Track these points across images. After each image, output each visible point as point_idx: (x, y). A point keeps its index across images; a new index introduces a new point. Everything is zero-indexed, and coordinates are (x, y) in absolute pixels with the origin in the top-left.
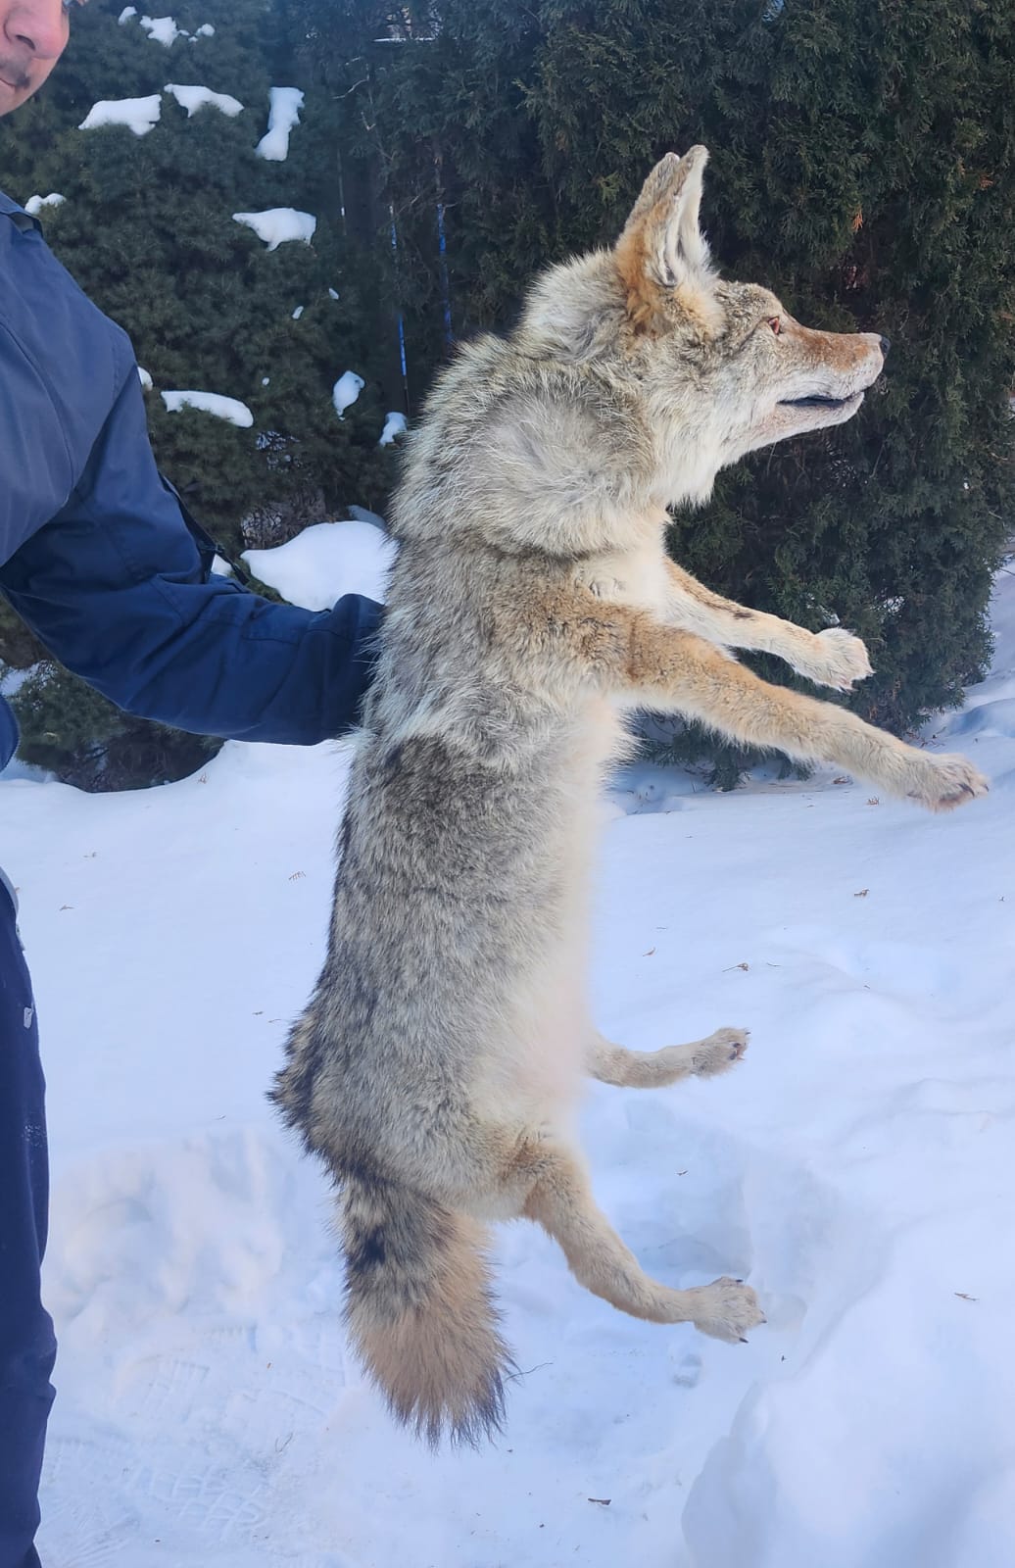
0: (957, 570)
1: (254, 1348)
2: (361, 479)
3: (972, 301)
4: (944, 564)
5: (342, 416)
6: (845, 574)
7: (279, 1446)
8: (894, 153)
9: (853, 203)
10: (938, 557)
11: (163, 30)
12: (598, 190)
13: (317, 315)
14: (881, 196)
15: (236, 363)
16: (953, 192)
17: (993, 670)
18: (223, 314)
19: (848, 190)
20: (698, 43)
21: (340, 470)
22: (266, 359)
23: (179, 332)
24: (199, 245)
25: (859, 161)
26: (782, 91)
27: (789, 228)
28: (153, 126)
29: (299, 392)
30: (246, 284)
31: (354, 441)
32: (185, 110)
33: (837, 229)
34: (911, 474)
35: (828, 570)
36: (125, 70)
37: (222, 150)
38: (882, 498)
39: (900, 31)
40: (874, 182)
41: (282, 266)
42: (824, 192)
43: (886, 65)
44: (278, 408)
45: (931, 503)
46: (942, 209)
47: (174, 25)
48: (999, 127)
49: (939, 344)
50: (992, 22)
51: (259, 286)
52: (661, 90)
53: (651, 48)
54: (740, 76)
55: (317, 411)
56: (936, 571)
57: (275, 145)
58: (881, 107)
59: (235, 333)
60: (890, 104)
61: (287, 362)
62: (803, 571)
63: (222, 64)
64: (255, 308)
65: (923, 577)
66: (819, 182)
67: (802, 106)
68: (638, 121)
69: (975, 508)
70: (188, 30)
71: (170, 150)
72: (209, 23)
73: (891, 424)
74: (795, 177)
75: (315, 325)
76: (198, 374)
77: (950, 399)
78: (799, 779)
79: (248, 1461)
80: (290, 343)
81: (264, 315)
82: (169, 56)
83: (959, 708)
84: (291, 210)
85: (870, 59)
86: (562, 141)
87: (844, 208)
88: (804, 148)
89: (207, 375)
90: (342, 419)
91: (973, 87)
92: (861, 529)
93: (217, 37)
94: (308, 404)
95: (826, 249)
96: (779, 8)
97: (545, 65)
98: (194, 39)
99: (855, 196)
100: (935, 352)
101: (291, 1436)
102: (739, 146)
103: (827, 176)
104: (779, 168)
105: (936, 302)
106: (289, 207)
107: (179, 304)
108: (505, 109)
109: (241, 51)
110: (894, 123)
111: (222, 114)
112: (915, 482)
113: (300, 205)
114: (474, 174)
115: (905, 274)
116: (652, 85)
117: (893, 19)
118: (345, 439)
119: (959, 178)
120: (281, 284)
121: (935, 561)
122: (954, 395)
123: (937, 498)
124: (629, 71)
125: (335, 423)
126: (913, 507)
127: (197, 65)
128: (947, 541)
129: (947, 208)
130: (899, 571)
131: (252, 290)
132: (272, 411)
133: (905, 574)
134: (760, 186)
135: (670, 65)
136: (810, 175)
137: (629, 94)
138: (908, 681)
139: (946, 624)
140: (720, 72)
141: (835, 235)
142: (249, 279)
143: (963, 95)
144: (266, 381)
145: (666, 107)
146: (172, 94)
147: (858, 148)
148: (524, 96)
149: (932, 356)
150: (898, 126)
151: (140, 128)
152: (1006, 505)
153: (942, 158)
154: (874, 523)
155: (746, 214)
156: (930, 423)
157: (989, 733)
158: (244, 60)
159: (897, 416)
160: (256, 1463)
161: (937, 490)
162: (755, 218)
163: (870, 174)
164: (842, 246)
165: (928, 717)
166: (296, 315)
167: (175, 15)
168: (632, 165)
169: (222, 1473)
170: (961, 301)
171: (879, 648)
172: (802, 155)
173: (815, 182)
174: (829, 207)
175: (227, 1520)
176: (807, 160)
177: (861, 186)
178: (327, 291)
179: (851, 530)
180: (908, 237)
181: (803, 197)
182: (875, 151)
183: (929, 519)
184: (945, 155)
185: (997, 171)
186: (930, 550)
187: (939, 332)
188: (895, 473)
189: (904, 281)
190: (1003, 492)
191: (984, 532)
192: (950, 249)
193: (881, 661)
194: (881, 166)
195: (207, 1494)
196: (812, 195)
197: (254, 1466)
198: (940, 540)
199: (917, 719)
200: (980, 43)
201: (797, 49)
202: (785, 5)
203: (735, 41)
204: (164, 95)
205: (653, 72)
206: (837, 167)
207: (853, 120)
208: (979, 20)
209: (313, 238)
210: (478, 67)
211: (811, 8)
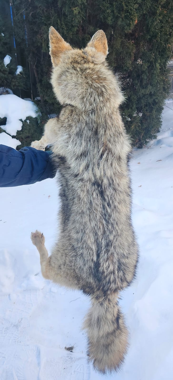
0: (156, 107)
1: (10, 299)
2: (12, 83)
3: (162, 42)
4: (153, 105)
5: (6, 67)
6: (131, 108)
7: (20, 321)
8: (144, 5)
9: (135, 17)
10: (152, 103)
12: (73, 11)
14: (141, 15)
16: (158, 15)
17: (162, 129)
19: (134, 13)
21: (6, 81)
25: (136, 6)
27: (119, 23)
31: (9, 73)
33: (131, 23)
34: (147, 84)
38: (141, 90)
40: (140, 11)
42: (128, 14)
45: (151, 91)
46: (156, 19)
49: (154, 53)
55: (0, 65)
56: (151, 107)
65: (149, 109)
69: (160, 92)
73: (143, 72)
74: (121, 9)
83: (156, 139)
87: (133, 18)
88: (124, 2)
90: (6, 68)
92: (135, 97)
95: (128, 28)
99: (136, 15)
100: (154, 54)
103: (129, 10)
104: (117, 7)
105: (154, 42)
112: (148, 86)
114: (40, 5)
118: (7, 73)
119: (160, 11)
121: (151, 105)
122: (158, 65)
123: (153, 90)
125: (5, 69)
126: (148, 92)
128: (154, 100)
130: (143, 107)
133: (144, 108)
134: (113, 11)
136: (125, 9)
138: (145, 134)
139: (154, 120)
141: (131, 25)
147: (136, 3)
149: (153, 56)
152: (167, 91)
153: (155, 6)
154: (139, 96)
155: (110, 18)
156: (152, 72)
157: (163, 146)
159: (145, 70)
160: (15, 325)
161: (153, 88)
162: (111, 20)
163: (139, 9)
164: (132, 27)
165: (149, 142)
168: (81, 5)
169: (7, 328)
170: (160, 42)
171: (139, 126)
172: (123, 4)
173: (126, 11)
174: (129, 18)
175: (10, 339)
176: (124, 5)
177: (137, 12)
178: (1, 34)
179: (133, 98)
180: (148, 26)
181: (123, 15)
182: (140, 3)
183: (151, 95)
184: (157, 5)
185: (168, 9)
186: (150, 102)
187: (155, 49)
188: (143, 84)
189: (146, 36)
190: (166, 87)
191: (162, 97)
192: (157, 29)
193: (139, 129)
194: (141, 8)
195: (4, 333)
196: (126, 14)
197: (14, 326)
198: (152, 100)
199: (146, 142)
206: (131, 8)
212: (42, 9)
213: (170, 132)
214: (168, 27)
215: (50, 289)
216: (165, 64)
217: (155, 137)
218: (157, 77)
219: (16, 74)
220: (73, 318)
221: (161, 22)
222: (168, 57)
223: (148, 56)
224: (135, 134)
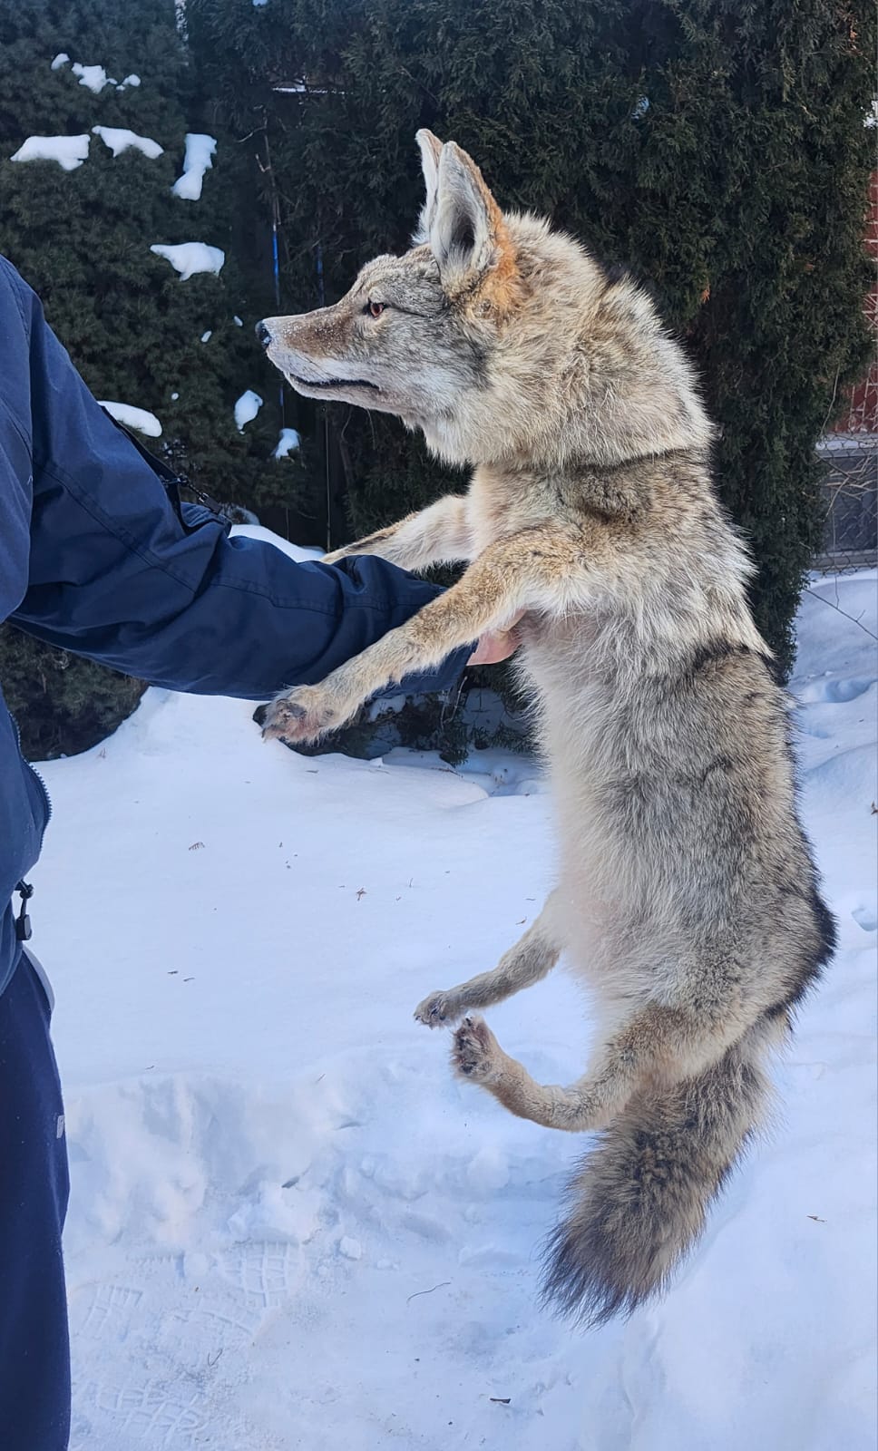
0: (772, 591)
1: (182, 1274)
2: (257, 487)
3: (798, 367)
4: (762, 586)
5: (243, 430)
7: (211, 1360)
8: (737, 239)
9: (703, 278)
11: (93, 77)
13: (224, 340)
14: (724, 273)
15: (145, 377)
16: (786, 274)
17: (794, 675)
18: (138, 335)
19: (698, 267)
20: (576, 133)
21: (238, 477)
22: (176, 376)
23: (96, 348)
24: (118, 270)
25: (708, 243)
26: (647, 180)
28: (81, 162)
29: (204, 407)
30: (159, 309)
31: (251, 453)
32: (111, 150)
33: (688, 300)
36: (56, 110)
37: (143, 189)
39: (746, 136)
40: (720, 261)
41: (194, 295)
42: (679, 268)
43: (733, 164)
44: (185, 421)
46: (776, 288)
47: (103, 74)
48: (822, 221)
49: (769, 401)
50: (820, 133)
51: (172, 311)
52: (545, 171)
53: (537, 133)
54: (611, 164)
55: (220, 425)
56: (755, 591)
57: (189, 186)
58: (727, 199)
59: (148, 350)
60: (734, 196)
61: (195, 380)
63: (146, 111)
64: (167, 330)
66: (674, 259)
67: (663, 195)
68: (522, 196)
69: (789, 539)
70: (116, 79)
71: (96, 185)
72: (135, 74)
75: (221, 349)
76: (112, 387)
77: (776, 448)
79: (184, 1374)
80: (197, 363)
81: (176, 337)
82: (97, 100)
84: (203, 244)
85: (720, 158)
87: (695, 282)
88: (664, 229)
89: (120, 388)
90: (242, 433)
91: (803, 186)
93: (142, 87)
94: (211, 418)
95: (677, 315)
96: (645, 108)
98: (121, 88)
99: (704, 273)
100: (765, 407)
101: (221, 1352)
102: (608, 224)
103: (681, 254)
104: (640, 244)
105: (766, 365)
106: (201, 242)
107: (98, 323)
108: (405, 174)
109: (163, 100)
110: (737, 213)
111: (144, 156)
113: (210, 241)
114: (374, 227)
115: (741, 340)
116: (536, 166)
117: (741, 126)
118: (244, 451)
119: (789, 262)
120: (192, 311)
122: (779, 445)
123: (761, 531)
124: (516, 152)
125: (236, 436)
127: (123, 111)
128: (766, 566)
129: (780, 287)
131: (165, 314)
132: (178, 424)
135: (552, 150)
136: (667, 253)
140: (594, 159)
141: (687, 304)
142: (163, 304)
144: (175, 396)
145: (548, 185)
146: (99, 135)
147: (706, 233)
149: (762, 412)
150: (742, 215)
151: (69, 164)
152: (814, 537)
153: (776, 245)
156: (759, 468)
158: (163, 108)
159: (731, 460)
160: (192, 1376)
161: (762, 523)
163: (716, 254)
164: (691, 313)
166: (205, 338)
167: (105, 64)
169: (161, 1385)
170: (789, 367)
172: (662, 235)
173: (672, 258)
174: (682, 280)
175: (170, 1426)
176: (666, 239)
177: (708, 265)
178: (233, 318)
180: (746, 310)
181: (660, 270)
182: (721, 235)
184: (779, 243)
185: (819, 257)
187: (769, 391)
189: (740, 346)
190: (811, 525)
191: (796, 560)
192: (780, 321)
194: (725, 248)
195: (149, 1403)
196: (669, 269)
197: (190, 1378)
200: (810, 148)
201: (660, 145)
202: (650, 106)
203: (609, 134)
204: (92, 135)
205: (538, 155)
206: (690, 247)
207: (704, 208)
208: (810, 129)
209: (221, 270)
210: (381, 135)
211: (673, 112)
212: (380, 241)
213: (823, 686)
214: (819, 316)
215: (338, 1243)
216: (808, 442)
218: (775, 485)
219: (274, 455)
220: (418, 1360)
221: (795, 298)
222: (820, 420)
223: (743, 411)
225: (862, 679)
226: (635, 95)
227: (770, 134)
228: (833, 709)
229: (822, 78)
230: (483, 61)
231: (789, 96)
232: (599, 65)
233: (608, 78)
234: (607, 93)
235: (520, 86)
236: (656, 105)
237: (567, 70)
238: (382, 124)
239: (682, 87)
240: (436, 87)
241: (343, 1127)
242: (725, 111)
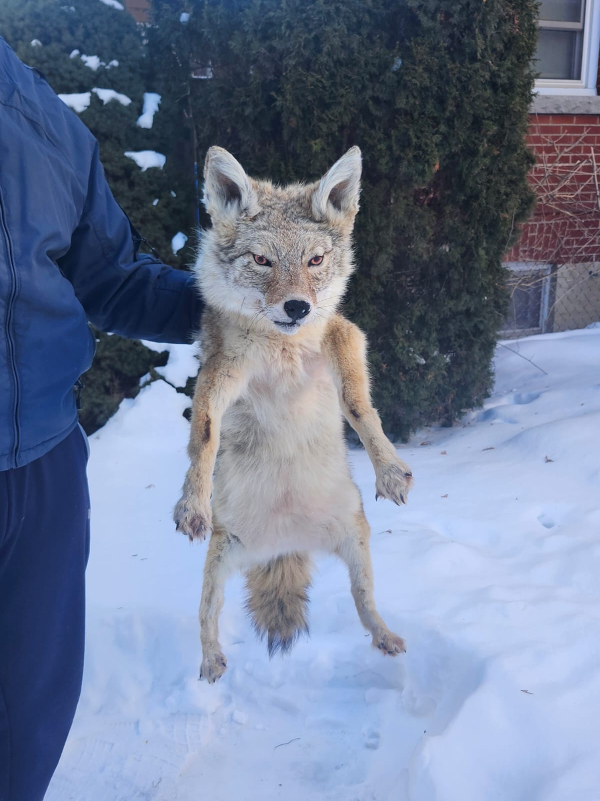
0: (481, 340)
1: (138, 733)
3: (491, 207)
4: (474, 336)
5: (176, 254)
6: (427, 340)
7: (155, 785)
8: (454, 136)
9: (435, 158)
10: (472, 333)
11: (93, 62)
12: (311, 147)
13: (165, 204)
14: (447, 156)
16: (482, 154)
17: (495, 392)
19: (432, 151)
20: (361, 79)
22: (139, 224)
25: (437, 138)
26: (401, 104)
27: (403, 169)
28: (86, 108)
29: (156, 241)
30: (130, 187)
32: (103, 101)
33: (427, 170)
34: (460, 291)
35: (418, 337)
36: (72, 80)
37: (120, 122)
38: (446, 302)
39: (457, 78)
40: (444, 148)
41: (149, 180)
42: (421, 152)
43: (451, 93)
45: (469, 306)
46: (477, 162)
47: (98, 60)
48: (502, 126)
49: (475, 227)
50: (499, 76)
51: (137, 188)
52: (343, 100)
53: (338, 80)
54: (381, 96)
55: (164, 251)
56: (471, 340)
57: (146, 121)
58: (448, 114)
60: (451, 112)
61: (150, 226)
62: (407, 337)
63: (121, 80)
64: (134, 200)
65: (464, 343)
67: (411, 112)
68: (331, 115)
69: (489, 310)
70: (105, 63)
71: (95, 119)
72: (116, 59)
73: (451, 265)
74: (407, 144)
75: (164, 209)
77: (480, 254)
78: (403, 443)
79: (138, 793)
80: (151, 217)
81: (138, 203)
82: (95, 75)
83: (481, 409)
85: (442, 90)
86: (293, 122)
87: (430, 160)
88: (411, 131)
91: (491, 106)
92: (436, 316)
93: (119, 67)
94: (159, 248)
95: (421, 179)
96: (399, 64)
97: (287, 85)
98: (108, 67)
99: (436, 155)
100: (473, 231)
101: (161, 779)
102: (380, 129)
103: (422, 144)
104: (399, 140)
105: (473, 207)
106: (153, 151)
108: (265, 107)
109: (131, 75)
110: (454, 122)
111: (121, 104)
112: (463, 295)
113: (158, 150)
115: (458, 193)
116: (338, 98)
117: (454, 72)
119: (484, 149)
120: (147, 188)
121: (470, 335)
122: (482, 252)
123: (473, 303)
124: (327, 91)
125: (173, 257)
126: (461, 307)
127: (109, 79)
128: (476, 326)
129: (480, 162)
130: (453, 339)
131: (133, 190)
133: (455, 341)
134: (390, 148)
135: (347, 89)
136: (414, 144)
137: (327, 101)
138: (457, 395)
139: (476, 366)
140: (371, 93)
141: (426, 172)
142: (132, 185)
143: (486, 109)
145: (345, 109)
146: (96, 93)
147: (436, 133)
148: (275, 100)
149: (472, 233)
150: (456, 122)
151: (80, 108)
152: (503, 309)
153: (476, 139)
154: (442, 315)
155: (383, 161)
156: (470, 266)
157: (497, 421)
158: (131, 79)
161: (473, 299)
162: (387, 163)
163: (442, 145)
164: (428, 178)
165: (466, 413)
166: (155, 203)
167: (99, 55)
168: (327, 136)
170: (487, 207)
171: (444, 377)
172: (411, 134)
173: (417, 147)
174: (423, 160)
176: (413, 136)
177: (438, 150)
178: (170, 192)
179: (431, 317)
180: (460, 176)
181: (410, 154)
182: (445, 134)
183: (468, 313)
184: (478, 138)
185: (501, 147)
186: (467, 329)
187: (475, 222)
188: (452, 290)
189: (457, 197)
190: (501, 302)
191: (494, 323)
192: (480, 182)
193: (444, 384)
194: (448, 141)
196: (415, 153)
197: (142, 795)
198: (472, 324)
199: (461, 414)
200: (494, 86)
201: (409, 84)
202: (402, 63)
203: (379, 79)
204: (92, 93)
205: (340, 91)
206: (427, 141)
207: (434, 119)
208: (494, 75)
209: (164, 166)
210: (252, 86)
211: (415, 65)
213: (512, 396)
214: (502, 182)
215: (232, 715)
216: (497, 255)
217: (480, 405)
218: (480, 275)
220: (280, 785)
221: (488, 169)
222: (504, 242)
223: (461, 234)
224: (436, 394)
225: (535, 392)
226: (394, 56)
227: (471, 76)
228: (518, 408)
229: (500, 46)
230: (307, 41)
231: (481, 56)
232: (373, 42)
233: (378, 49)
234: (377, 57)
235: (329, 54)
236: (406, 62)
237: (355, 45)
238: (252, 80)
239: (421, 51)
240: (281, 58)
241: (234, 644)
242: (445, 66)
